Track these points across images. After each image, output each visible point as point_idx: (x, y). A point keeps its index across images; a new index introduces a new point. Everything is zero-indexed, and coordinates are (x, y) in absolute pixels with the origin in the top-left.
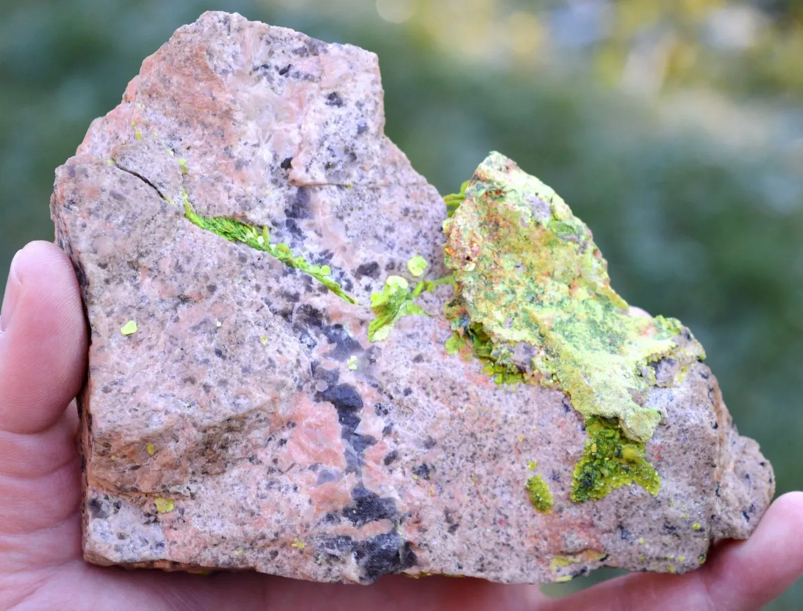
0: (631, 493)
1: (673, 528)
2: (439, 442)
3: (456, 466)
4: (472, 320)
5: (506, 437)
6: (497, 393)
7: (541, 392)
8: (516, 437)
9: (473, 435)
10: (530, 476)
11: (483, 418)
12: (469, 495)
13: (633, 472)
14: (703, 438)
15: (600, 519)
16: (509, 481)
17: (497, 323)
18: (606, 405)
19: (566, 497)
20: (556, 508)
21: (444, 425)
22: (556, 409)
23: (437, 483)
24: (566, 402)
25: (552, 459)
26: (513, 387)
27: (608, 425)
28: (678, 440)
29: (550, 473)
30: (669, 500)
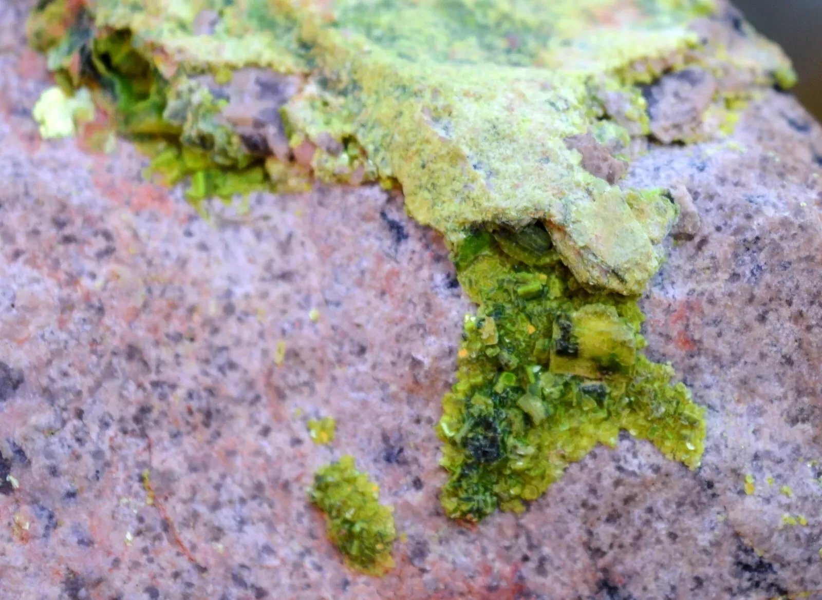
0: (620, 469)
1: (762, 567)
2: (31, 378)
3: (89, 447)
4: (100, 21)
5: (236, 355)
6: (195, 227)
7: (321, 204)
8: (265, 353)
9: (133, 352)
10: (319, 464)
11: (160, 304)
12: (138, 533)
13: (617, 401)
14: (810, 259)
15: (541, 569)
16: (259, 487)
17: (172, 25)
18: (506, 186)
19: (431, 505)
20: (405, 546)
21: (42, 327)
22: (365, 243)
23: (35, 501)
24: (394, 215)
25: (374, 397)
26: (237, 207)
27: (523, 256)
28: (735, 277)
29: (377, 444)
30: (736, 473)
